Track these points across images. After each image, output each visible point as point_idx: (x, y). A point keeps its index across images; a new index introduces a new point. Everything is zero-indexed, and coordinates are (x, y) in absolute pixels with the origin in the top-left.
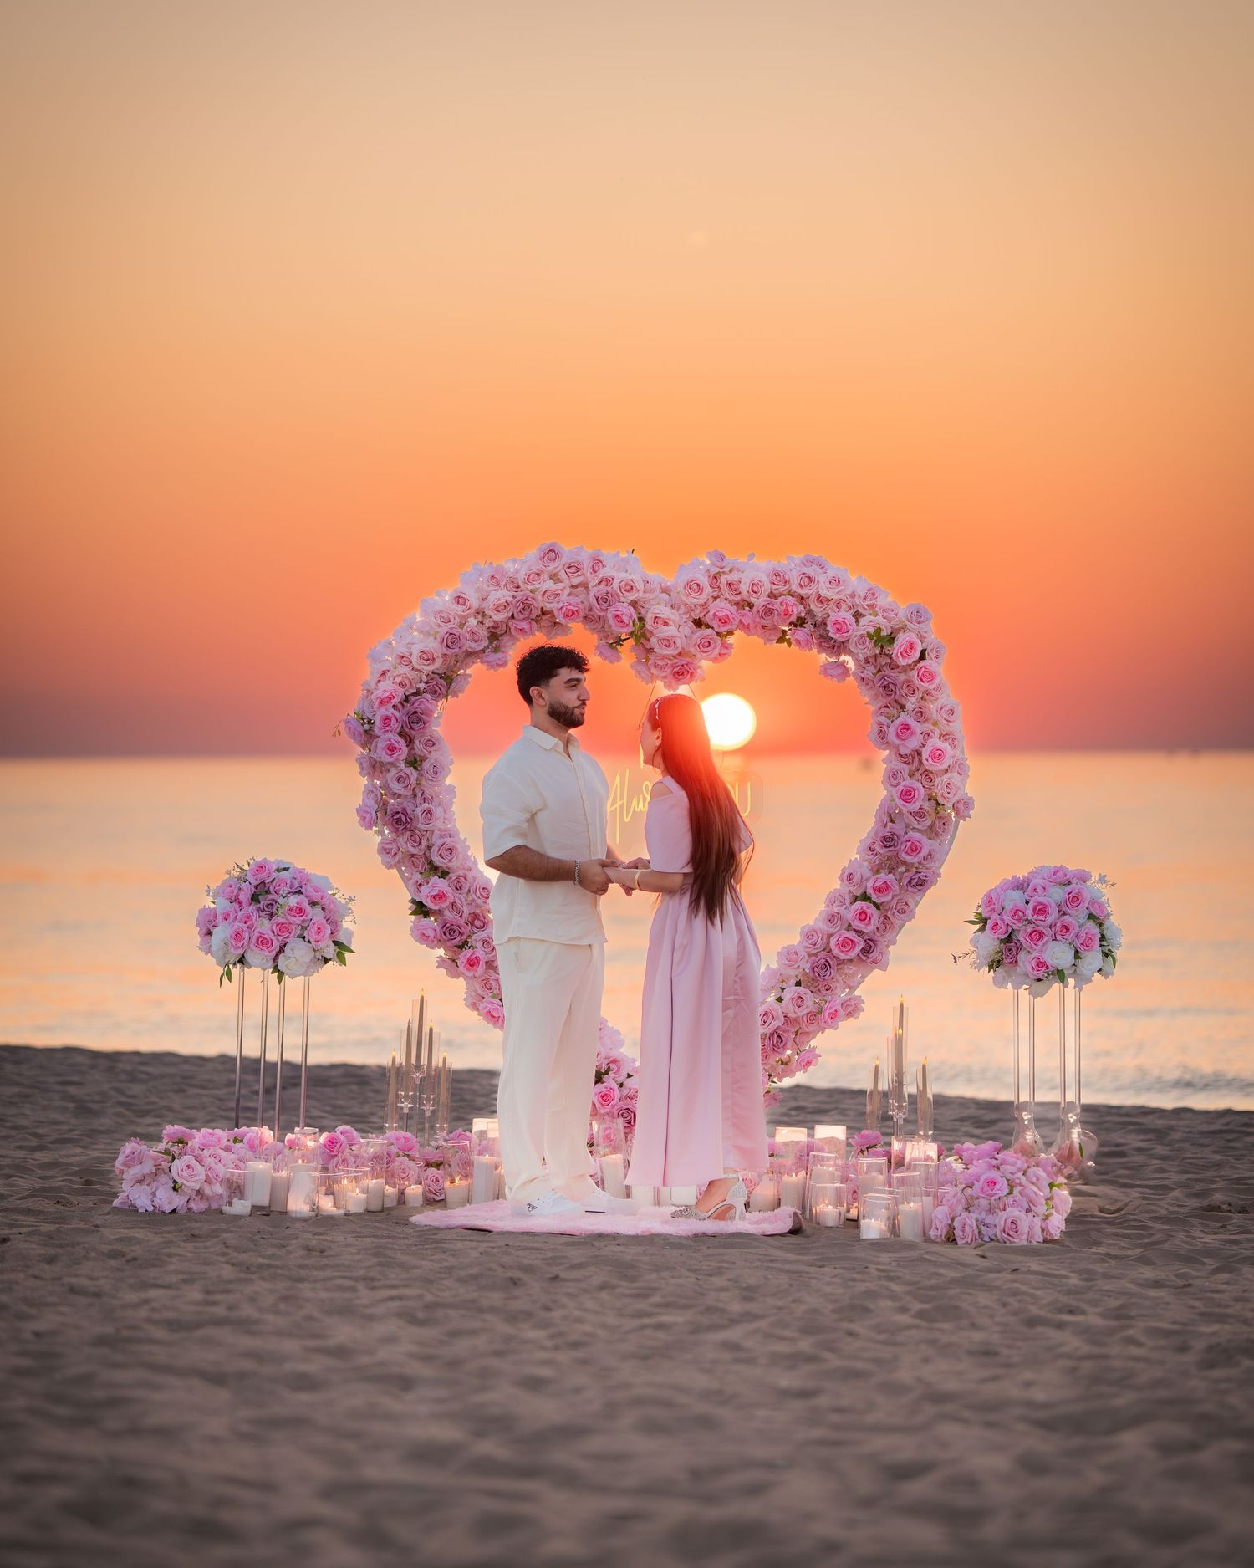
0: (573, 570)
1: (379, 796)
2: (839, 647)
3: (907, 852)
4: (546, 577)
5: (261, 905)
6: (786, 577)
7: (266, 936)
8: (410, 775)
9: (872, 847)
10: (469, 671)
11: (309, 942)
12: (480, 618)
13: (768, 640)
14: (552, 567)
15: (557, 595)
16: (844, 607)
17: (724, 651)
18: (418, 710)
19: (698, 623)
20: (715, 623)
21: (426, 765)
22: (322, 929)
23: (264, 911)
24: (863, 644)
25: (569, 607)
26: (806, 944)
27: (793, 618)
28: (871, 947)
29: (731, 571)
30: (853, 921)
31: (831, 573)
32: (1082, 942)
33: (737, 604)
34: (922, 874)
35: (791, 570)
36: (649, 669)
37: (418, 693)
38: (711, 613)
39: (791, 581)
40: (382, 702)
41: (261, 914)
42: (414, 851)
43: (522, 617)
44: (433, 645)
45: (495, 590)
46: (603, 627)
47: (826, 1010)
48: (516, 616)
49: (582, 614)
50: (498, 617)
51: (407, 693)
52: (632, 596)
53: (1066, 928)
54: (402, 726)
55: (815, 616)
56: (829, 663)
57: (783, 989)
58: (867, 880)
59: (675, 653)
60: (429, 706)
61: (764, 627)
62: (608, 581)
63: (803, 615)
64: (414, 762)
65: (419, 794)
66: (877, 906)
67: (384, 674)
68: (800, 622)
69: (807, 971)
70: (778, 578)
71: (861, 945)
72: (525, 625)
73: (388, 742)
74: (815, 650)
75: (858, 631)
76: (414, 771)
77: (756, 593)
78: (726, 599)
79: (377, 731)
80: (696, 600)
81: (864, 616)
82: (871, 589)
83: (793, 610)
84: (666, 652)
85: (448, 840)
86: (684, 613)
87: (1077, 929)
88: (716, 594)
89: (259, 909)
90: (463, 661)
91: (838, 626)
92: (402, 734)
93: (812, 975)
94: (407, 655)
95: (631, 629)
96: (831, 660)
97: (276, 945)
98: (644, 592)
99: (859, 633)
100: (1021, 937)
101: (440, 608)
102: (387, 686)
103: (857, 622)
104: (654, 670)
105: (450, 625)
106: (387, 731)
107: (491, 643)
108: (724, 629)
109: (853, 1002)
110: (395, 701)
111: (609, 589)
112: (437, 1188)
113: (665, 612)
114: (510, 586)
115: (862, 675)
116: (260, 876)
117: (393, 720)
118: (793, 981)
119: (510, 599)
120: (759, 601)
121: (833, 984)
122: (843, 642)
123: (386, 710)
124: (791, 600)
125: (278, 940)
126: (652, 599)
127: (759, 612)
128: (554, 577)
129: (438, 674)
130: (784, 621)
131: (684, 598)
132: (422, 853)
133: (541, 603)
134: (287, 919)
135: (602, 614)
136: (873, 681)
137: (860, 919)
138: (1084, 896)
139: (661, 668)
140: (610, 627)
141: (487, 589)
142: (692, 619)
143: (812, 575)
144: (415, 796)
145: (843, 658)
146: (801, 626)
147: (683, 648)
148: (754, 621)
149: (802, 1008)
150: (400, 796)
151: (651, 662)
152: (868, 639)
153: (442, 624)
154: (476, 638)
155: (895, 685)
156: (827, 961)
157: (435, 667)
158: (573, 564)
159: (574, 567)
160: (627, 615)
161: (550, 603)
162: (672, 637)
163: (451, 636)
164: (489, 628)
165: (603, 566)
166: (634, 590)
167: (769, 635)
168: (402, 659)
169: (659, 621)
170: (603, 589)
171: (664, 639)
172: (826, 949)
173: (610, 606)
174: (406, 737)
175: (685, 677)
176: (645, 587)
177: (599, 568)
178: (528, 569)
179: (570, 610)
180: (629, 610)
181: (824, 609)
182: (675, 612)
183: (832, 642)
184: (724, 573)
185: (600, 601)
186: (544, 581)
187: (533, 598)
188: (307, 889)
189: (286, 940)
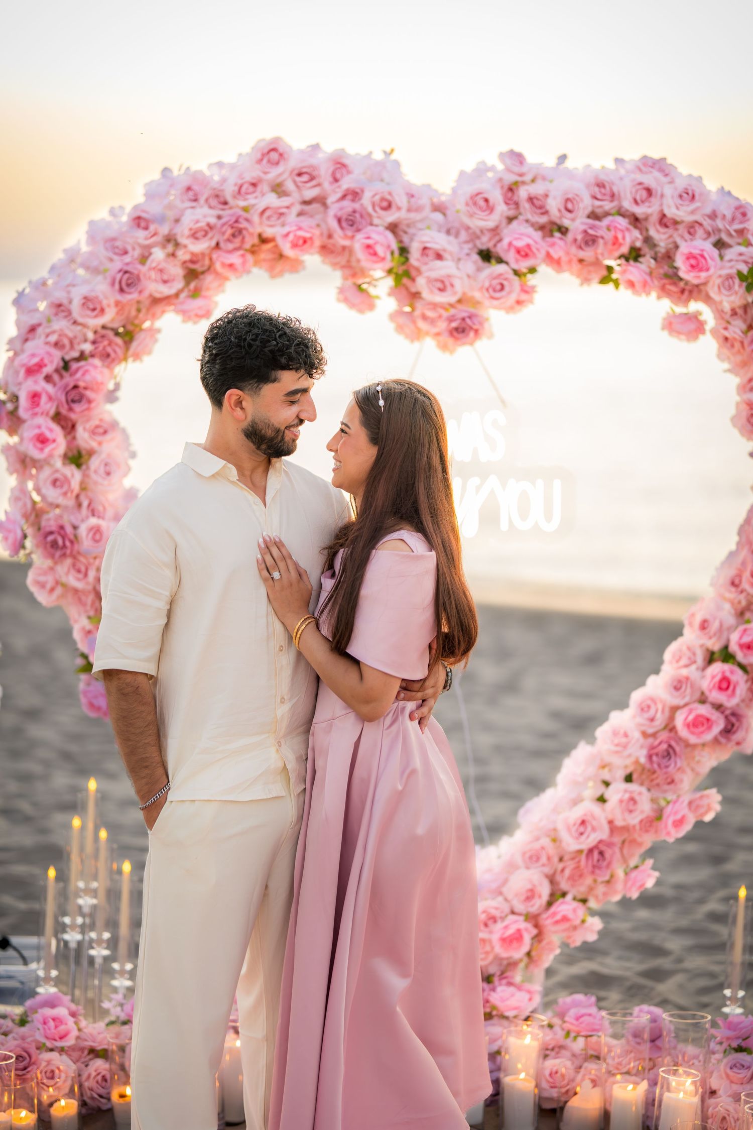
0: (305, 178)
1: (29, 505)
2: (691, 292)
4: (265, 187)
6: (615, 189)
8: (70, 476)
9: (737, 581)
10: (158, 324)
12: (170, 248)
13: (586, 280)
14: (274, 173)
15: (282, 214)
16: (700, 232)
17: (524, 297)
18: (81, 384)
19: (486, 256)
20: (511, 256)
21: (95, 463)
24: (730, 288)
25: (298, 233)
26: (639, 720)
27: (625, 250)
28: (733, 725)
29: (533, 181)
30: (710, 691)
31: (680, 184)
33: (542, 228)
35: (621, 179)
36: (414, 322)
37: (82, 357)
38: (506, 242)
39: (622, 194)
40: (31, 371)
42: (79, 585)
43: (230, 246)
44: (101, 288)
45: (193, 208)
46: (349, 261)
47: (668, 816)
48: (222, 245)
49: (318, 243)
50: (200, 247)
51: (67, 358)
52: (391, 217)
54: (57, 407)
55: (655, 245)
56: (675, 316)
57: (607, 784)
58: (731, 629)
59: (453, 299)
60: (99, 378)
61: (581, 261)
62: (354, 194)
63: (638, 244)
64: (77, 458)
65: (86, 504)
66: (746, 671)
67: (33, 329)
68: (634, 255)
69: (643, 760)
70: (603, 190)
71: (719, 725)
72: (235, 259)
73: (37, 431)
74: (654, 294)
75: (722, 268)
76: (76, 471)
77: (570, 211)
78: (527, 221)
79: (22, 413)
80: (482, 224)
81: (730, 246)
82: (737, 208)
83: (624, 238)
84: (440, 298)
86: (466, 242)
88: (511, 213)
90: (148, 310)
91: (693, 262)
92: (58, 418)
93: (648, 766)
94: (65, 302)
95: (388, 265)
96: (680, 310)
98: (409, 210)
99: (724, 272)
101: (110, 233)
102: (37, 347)
103: (721, 257)
104: (421, 324)
105: (127, 259)
106: (36, 414)
107: (188, 283)
108: (523, 266)
109: (705, 802)
110: (49, 369)
111: (356, 206)
112: (102, 1091)
113: (439, 240)
114: (214, 202)
115: (726, 334)
117: (44, 399)
118: (621, 774)
119: (213, 220)
120: (577, 224)
121: (677, 777)
122: (697, 286)
123: (36, 382)
124: (622, 222)
126: (422, 220)
127: (575, 240)
128: (278, 189)
129: (112, 329)
130: (611, 252)
131: (467, 221)
132: (90, 587)
133: (258, 226)
135: (346, 243)
136: (742, 343)
137: (720, 688)
139: (432, 322)
140: (358, 261)
141: (181, 206)
142: (476, 250)
143: (653, 185)
144: (79, 505)
145: (695, 306)
146: (636, 259)
147: (464, 294)
148: (568, 253)
149: (634, 814)
150: (57, 506)
151: (417, 313)
152: (737, 281)
153: (116, 258)
154: (165, 277)
156: (670, 746)
157: (105, 319)
158: (304, 170)
159: (306, 174)
160: (382, 245)
161: (272, 226)
162: (449, 276)
163: (127, 276)
164: (185, 262)
165: (349, 172)
166: (394, 208)
167: (589, 272)
168: (59, 308)
169: (430, 252)
170: (348, 205)
171: (437, 280)
172: (670, 727)
173: (358, 230)
174: (63, 423)
175: (468, 335)
176: (409, 202)
177: (342, 176)
178: (241, 176)
179: (300, 237)
180: (386, 237)
181: (671, 236)
182: (451, 238)
183: (682, 284)
184: (523, 183)
185: (344, 224)
186: (263, 195)
187: (247, 220)
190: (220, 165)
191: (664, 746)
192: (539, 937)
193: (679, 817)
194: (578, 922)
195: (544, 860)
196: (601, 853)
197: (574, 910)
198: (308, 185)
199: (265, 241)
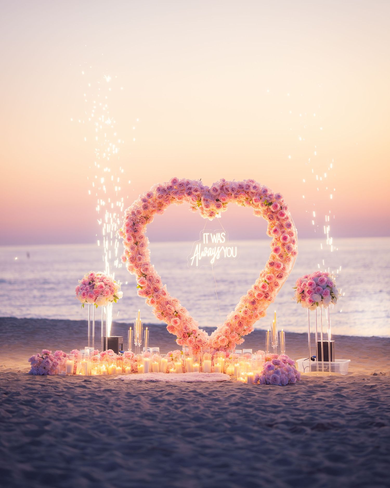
3: (276, 267)
5: (91, 285)
6: (242, 186)
7: (91, 294)
8: (134, 246)
10: (153, 215)
11: (104, 296)
14: (175, 184)
15: (176, 193)
16: (258, 194)
17: (224, 208)
18: (137, 228)
19: (218, 200)
20: (221, 200)
21: (139, 244)
24: (263, 206)
26: (249, 295)
28: (267, 296)
29: (227, 185)
30: (261, 288)
31: (254, 185)
32: (324, 293)
33: (228, 194)
34: (281, 274)
35: (245, 184)
37: (137, 222)
38: (220, 197)
39: (244, 187)
41: (91, 288)
43: (166, 200)
44: (140, 208)
45: (159, 192)
49: (183, 198)
51: (134, 223)
52: (197, 193)
53: (319, 290)
54: (132, 233)
60: (141, 227)
62: (190, 189)
63: (247, 197)
64: (136, 243)
65: (138, 253)
66: (268, 284)
67: (128, 217)
70: (240, 186)
71: (264, 296)
72: (167, 202)
73: (128, 238)
76: (136, 246)
77: (233, 191)
78: (225, 193)
80: (216, 194)
82: (265, 190)
84: (207, 209)
85: (146, 266)
86: (213, 198)
87: (322, 290)
89: (90, 287)
90: (151, 213)
91: (255, 200)
94: (134, 211)
95: (196, 202)
96: (256, 210)
97: (94, 297)
99: (261, 202)
100: (306, 293)
101: (143, 198)
102: (128, 221)
103: (261, 199)
105: (146, 203)
106: (128, 234)
107: (159, 207)
108: (224, 202)
110: (130, 225)
111: (190, 191)
113: (207, 197)
114: (163, 191)
115: (263, 215)
116: (91, 276)
117: (129, 231)
118: (245, 307)
119: (162, 194)
124: (243, 193)
126: (204, 193)
129: (144, 217)
130: (242, 199)
131: (213, 194)
132: (139, 270)
133: (172, 195)
134: (98, 289)
135: (188, 198)
137: (263, 288)
138: (325, 280)
139: (206, 214)
142: (216, 199)
143: (249, 185)
146: (247, 200)
149: (247, 314)
153: (143, 202)
154: (154, 206)
155: (272, 218)
157: (142, 215)
159: (181, 185)
160: (195, 198)
161: (174, 195)
162: (208, 204)
163: (145, 206)
164: (158, 203)
165: (190, 184)
166: (198, 191)
167: (239, 203)
168: (133, 213)
169: (205, 200)
170: (188, 191)
171: (206, 205)
172: (255, 296)
173: (190, 196)
174: (134, 236)
175: (212, 216)
176: (201, 190)
177: (188, 185)
178: (168, 185)
179: (179, 197)
181: (253, 195)
182: (210, 197)
183: (255, 205)
184: (225, 185)
185: (188, 194)
186: (173, 189)
187: (169, 194)
188: (105, 280)
189: (98, 295)
190: (165, 183)
191: (253, 300)
192: (230, 342)
193: (256, 315)
194: (238, 339)
195: (230, 325)
196: (240, 323)
197: (235, 335)
198: (182, 187)
199: (174, 198)
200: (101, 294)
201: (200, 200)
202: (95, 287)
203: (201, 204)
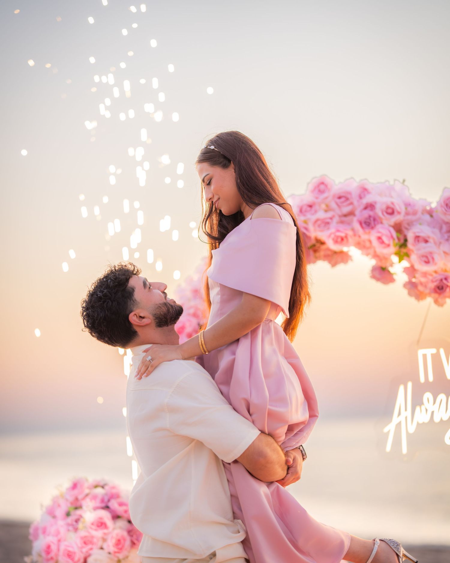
0: (342, 200)
4: (318, 207)
5: (70, 520)
7: (70, 549)
11: (110, 553)
14: (323, 198)
15: (327, 223)
22: (122, 541)
23: (72, 525)
25: (339, 234)
36: (417, 287)
41: (71, 528)
49: (352, 240)
52: (395, 219)
59: (436, 269)
62: (370, 206)
84: (426, 268)
89: (68, 525)
95: (393, 249)
97: (80, 556)
98: (407, 214)
104: (421, 288)
111: (371, 213)
113: (425, 230)
125: (82, 552)
126: (417, 220)
128: (325, 207)
131: (443, 217)
133: (314, 233)
134: (89, 532)
135: (366, 237)
139: (425, 285)
158: (342, 195)
159: (343, 197)
160: (387, 236)
161: (322, 231)
162: (431, 253)
165: (369, 193)
166: (396, 213)
169: (420, 239)
170: (367, 213)
171: (423, 256)
173: (372, 228)
175: (445, 291)
176: (406, 209)
177: (365, 196)
179: (338, 237)
180: (390, 232)
182: (437, 231)
185: (364, 225)
186: (316, 212)
187: (306, 229)
188: (114, 504)
189: (91, 552)
198: (345, 204)
199: (323, 243)
200: (102, 548)
201: (402, 241)
202: (80, 525)
203: (408, 255)
